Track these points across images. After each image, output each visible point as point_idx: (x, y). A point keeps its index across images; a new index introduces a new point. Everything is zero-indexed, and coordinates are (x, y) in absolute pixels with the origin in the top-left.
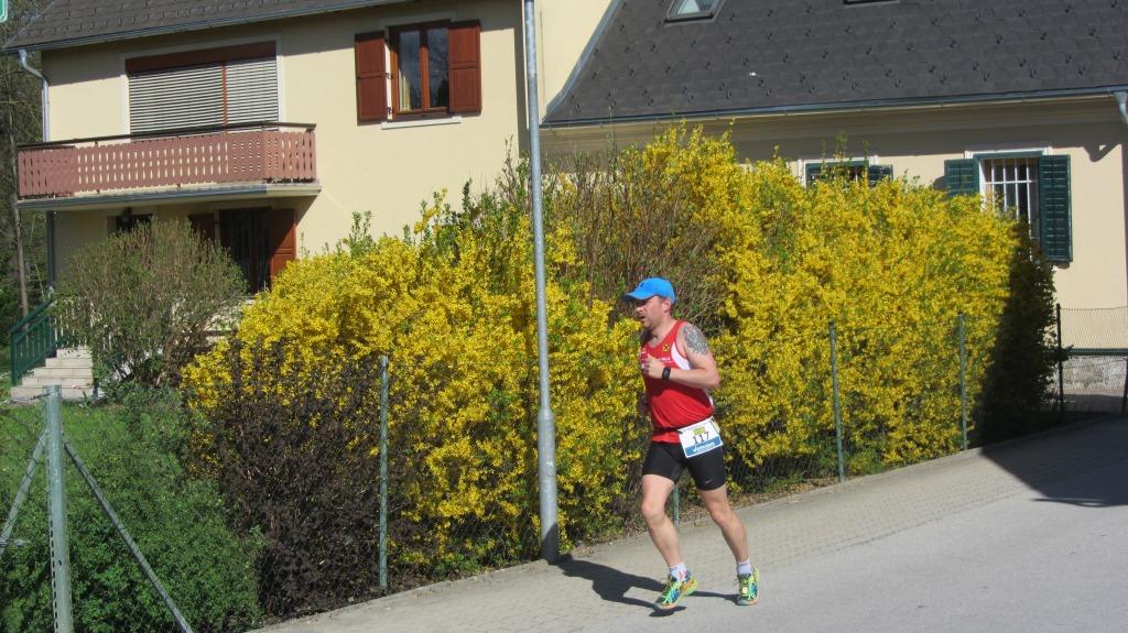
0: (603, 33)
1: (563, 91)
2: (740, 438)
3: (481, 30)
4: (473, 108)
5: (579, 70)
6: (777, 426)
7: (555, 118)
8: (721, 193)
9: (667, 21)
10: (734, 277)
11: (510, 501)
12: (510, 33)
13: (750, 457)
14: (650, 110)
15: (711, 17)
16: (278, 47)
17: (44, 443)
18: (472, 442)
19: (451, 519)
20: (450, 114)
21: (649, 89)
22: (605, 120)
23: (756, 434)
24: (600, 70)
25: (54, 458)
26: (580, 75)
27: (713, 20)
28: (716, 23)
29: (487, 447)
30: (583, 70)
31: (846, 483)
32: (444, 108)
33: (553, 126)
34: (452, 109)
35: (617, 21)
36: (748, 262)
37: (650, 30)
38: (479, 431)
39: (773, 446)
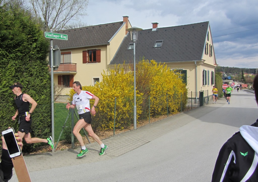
3: (101, 51)
4: (99, 61)
7: (111, 63)
9: (127, 50)
12: (105, 52)
15: (133, 50)
21: (125, 59)
32: (95, 62)
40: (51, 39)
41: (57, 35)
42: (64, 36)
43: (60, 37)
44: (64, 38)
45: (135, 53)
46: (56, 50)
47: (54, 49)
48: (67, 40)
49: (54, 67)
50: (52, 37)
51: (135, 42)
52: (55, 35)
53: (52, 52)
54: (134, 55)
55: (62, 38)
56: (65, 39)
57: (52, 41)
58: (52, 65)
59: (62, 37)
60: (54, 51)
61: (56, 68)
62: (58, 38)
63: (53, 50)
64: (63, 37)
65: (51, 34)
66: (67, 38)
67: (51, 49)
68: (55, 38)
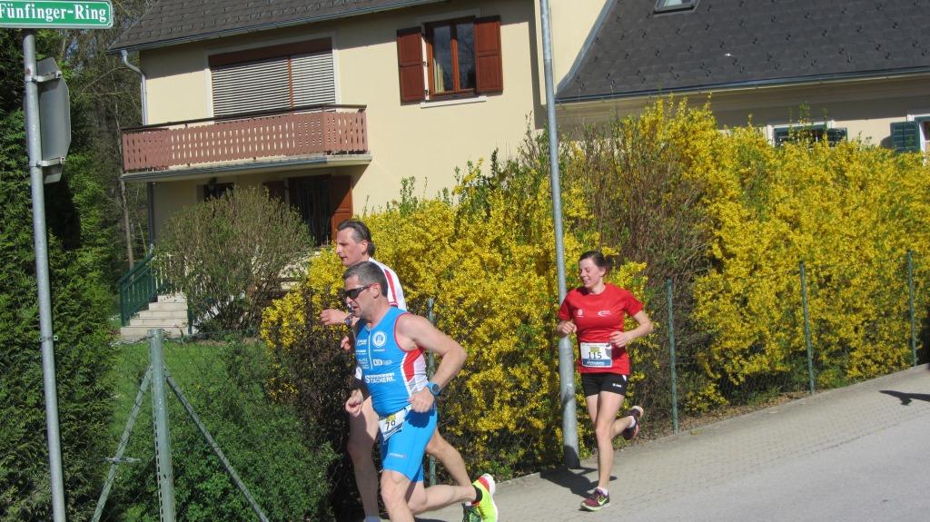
0: (602, 25)
1: (570, 73)
2: (727, 360)
3: (501, 24)
4: (496, 89)
5: (583, 55)
6: (757, 349)
7: (564, 96)
8: (705, 153)
9: (656, 13)
10: (718, 224)
11: (537, 416)
12: (525, 26)
13: (735, 375)
14: (643, 87)
15: (692, 8)
16: (334, 42)
17: (150, 378)
18: (505, 369)
19: (488, 432)
20: (477, 94)
21: (642, 69)
22: (607, 96)
23: (740, 356)
24: (600, 56)
25: (158, 389)
26: (584, 60)
27: (694, 10)
28: (696, 13)
29: (517, 372)
30: (587, 55)
31: (816, 396)
32: (472, 89)
33: (562, 102)
34: (479, 89)
35: (613, 14)
36: (730, 212)
37: (641, 20)
38: (510, 359)
39: (753, 366)
40: (26, 32)
41: (53, 6)
42: (93, 7)
43: (70, 18)
44: (90, 21)
46: (52, 81)
47: (40, 79)
48: (110, 24)
49: (45, 164)
50: (31, 20)
52: (45, 6)
53: (31, 91)
55: (80, 21)
56: (97, 21)
58: (36, 159)
59: (79, 14)
60: (42, 88)
62: (60, 21)
63: (34, 81)
64: (84, 13)
65: (20, 6)
66: (106, 16)
67: (29, 78)
68: (43, 21)
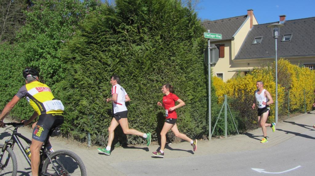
0: (242, 46)
1: (237, 54)
2: (291, 106)
3: (225, 47)
4: (223, 57)
6: (296, 104)
9: (253, 44)
10: (292, 81)
12: (229, 47)
13: (292, 108)
14: (251, 57)
17: (224, 103)
20: (221, 58)
21: (251, 54)
22: (244, 59)
24: (242, 52)
25: (226, 106)
27: (259, 44)
30: (240, 52)
33: (236, 59)
37: (250, 46)
39: (295, 107)
40: (209, 39)
41: (214, 35)
42: (219, 35)
43: (216, 37)
44: (219, 38)
45: (276, 49)
46: (213, 48)
47: (211, 48)
48: (221, 39)
49: (211, 64)
50: (209, 37)
51: (276, 38)
52: (212, 35)
53: (209, 50)
54: (275, 51)
57: (209, 41)
58: (209, 62)
59: (217, 37)
60: (211, 50)
61: (213, 65)
62: (214, 37)
63: (210, 48)
65: (209, 34)
66: (221, 37)
67: (209, 48)
68: (212, 37)
